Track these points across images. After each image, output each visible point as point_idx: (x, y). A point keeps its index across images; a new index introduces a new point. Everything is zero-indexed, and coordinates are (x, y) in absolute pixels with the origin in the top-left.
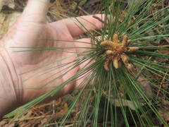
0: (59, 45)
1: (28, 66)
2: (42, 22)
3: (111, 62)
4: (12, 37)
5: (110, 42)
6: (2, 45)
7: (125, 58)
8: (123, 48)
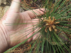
0: (25, 22)
1: (12, 31)
2: (18, 12)
3: (48, 29)
4: (5, 19)
5: (47, 20)
6: (1, 23)
7: (54, 27)
8: (53, 23)
